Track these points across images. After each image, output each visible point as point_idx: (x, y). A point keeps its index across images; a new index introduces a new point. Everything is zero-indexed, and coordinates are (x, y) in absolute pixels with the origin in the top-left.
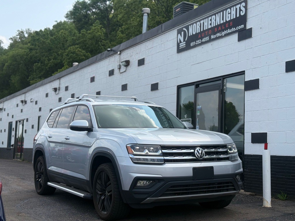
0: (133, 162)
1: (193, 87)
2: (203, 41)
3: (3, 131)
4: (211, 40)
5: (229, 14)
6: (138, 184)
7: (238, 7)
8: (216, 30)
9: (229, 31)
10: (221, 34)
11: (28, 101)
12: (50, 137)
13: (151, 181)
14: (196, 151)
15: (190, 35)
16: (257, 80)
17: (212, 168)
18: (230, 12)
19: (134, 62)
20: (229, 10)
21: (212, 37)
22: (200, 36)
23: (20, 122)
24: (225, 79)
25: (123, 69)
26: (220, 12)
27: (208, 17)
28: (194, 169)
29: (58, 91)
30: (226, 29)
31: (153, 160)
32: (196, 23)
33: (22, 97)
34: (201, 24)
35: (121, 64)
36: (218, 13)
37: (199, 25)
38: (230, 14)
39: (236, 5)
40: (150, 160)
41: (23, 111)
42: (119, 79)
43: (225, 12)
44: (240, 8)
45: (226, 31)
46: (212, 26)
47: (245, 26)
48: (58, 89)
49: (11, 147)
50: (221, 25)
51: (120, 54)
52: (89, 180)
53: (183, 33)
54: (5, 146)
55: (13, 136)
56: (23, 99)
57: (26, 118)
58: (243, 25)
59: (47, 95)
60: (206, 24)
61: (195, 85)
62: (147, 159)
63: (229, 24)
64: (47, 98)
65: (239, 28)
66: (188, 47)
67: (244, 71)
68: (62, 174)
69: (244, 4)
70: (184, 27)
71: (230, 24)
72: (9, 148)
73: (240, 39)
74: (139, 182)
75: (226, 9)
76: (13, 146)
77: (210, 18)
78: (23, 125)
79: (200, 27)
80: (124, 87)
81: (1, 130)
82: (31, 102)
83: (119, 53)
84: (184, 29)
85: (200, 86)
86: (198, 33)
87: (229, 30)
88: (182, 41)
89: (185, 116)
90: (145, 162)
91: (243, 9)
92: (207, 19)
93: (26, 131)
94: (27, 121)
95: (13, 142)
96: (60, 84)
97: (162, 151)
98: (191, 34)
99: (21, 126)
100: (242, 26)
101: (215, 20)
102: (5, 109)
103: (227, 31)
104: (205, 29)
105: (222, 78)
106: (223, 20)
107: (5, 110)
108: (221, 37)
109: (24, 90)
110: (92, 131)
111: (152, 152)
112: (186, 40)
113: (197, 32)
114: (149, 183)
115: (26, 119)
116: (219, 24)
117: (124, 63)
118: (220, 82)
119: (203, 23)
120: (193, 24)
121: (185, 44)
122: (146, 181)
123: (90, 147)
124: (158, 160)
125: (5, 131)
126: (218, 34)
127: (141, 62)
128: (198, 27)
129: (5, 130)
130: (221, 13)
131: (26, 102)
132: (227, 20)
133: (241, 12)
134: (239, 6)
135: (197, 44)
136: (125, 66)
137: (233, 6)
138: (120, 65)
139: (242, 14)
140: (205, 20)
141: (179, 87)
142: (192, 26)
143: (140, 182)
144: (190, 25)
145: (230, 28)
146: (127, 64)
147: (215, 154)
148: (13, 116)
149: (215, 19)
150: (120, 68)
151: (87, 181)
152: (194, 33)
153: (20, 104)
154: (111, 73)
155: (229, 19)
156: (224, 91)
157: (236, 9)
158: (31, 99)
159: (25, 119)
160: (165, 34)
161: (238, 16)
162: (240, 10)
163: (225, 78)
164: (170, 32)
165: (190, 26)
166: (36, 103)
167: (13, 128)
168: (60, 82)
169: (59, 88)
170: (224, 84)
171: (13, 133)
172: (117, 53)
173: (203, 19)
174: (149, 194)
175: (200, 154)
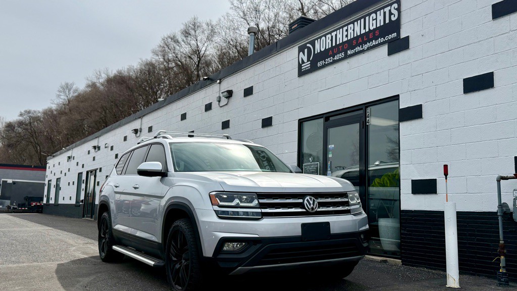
0: (218, 216)
1: (322, 121)
2: (335, 59)
3: (71, 183)
4: (347, 57)
5: (373, 20)
6: (225, 248)
7: (387, 10)
8: (354, 42)
9: (374, 43)
10: (362, 47)
11: (102, 147)
12: (116, 187)
13: (244, 244)
14: (306, 202)
15: (316, 52)
16: (420, 107)
17: (328, 224)
18: (375, 18)
19: (239, 93)
20: (374, 15)
21: (349, 52)
22: (331, 53)
23: (91, 172)
24: (369, 108)
25: (224, 101)
26: (360, 19)
27: (342, 27)
28: (304, 226)
29: (139, 132)
30: (370, 40)
31: (247, 213)
32: (325, 36)
33: (94, 143)
34: (332, 37)
35: (221, 95)
36: (357, 21)
37: (330, 39)
38: (376, 20)
39: (383, 8)
40: (242, 213)
41: (96, 159)
42: (218, 115)
43: (367, 18)
44: (390, 11)
45: (369, 43)
46: (349, 38)
47: (399, 34)
48: (139, 130)
49: (81, 203)
50: (361, 35)
51: (220, 83)
52: (160, 242)
53: (306, 50)
54: (73, 202)
55: (83, 190)
56: (96, 145)
57: (99, 167)
58: (396, 33)
59: (125, 139)
60: (340, 36)
61: (324, 117)
62: (238, 212)
63: (374, 34)
64: (126, 142)
65: (389, 38)
66: (314, 68)
67: (398, 95)
68: (130, 234)
69: (396, 5)
70: (308, 43)
71: (376, 33)
72: (78, 204)
73: (390, 53)
74: (226, 245)
75: (369, 15)
76: (82, 201)
77: (345, 28)
78: (95, 176)
79: (332, 40)
80: (226, 125)
81: (69, 183)
82: (106, 147)
83: (218, 81)
84: (308, 45)
85: (331, 119)
86: (329, 48)
87: (374, 41)
88: (305, 60)
89: (310, 159)
90: (235, 217)
91: (396, 12)
92: (341, 30)
93: (98, 182)
94: (100, 171)
95: (82, 197)
96: (141, 124)
97: (258, 201)
98: (319, 51)
99: (93, 177)
100: (394, 34)
101: (354, 30)
102: (74, 157)
103: (371, 43)
104: (338, 43)
105: (363, 107)
106: (365, 28)
107: (74, 159)
108: (363, 51)
109: (96, 134)
110: (167, 176)
111: (245, 202)
112: (311, 59)
113: (327, 48)
114: (241, 246)
115: (99, 169)
116: (359, 34)
117: (226, 93)
118: (361, 112)
119: (336, 35)
120: (320, 38)
121: (309, 65)
122: (236, 244)
123: (162, 197)
124: (253, 213)
125: (73, 184)
126: (358, 48)
127: (248, 92)
128: (329, 41)
129: (73, 182)
130: (362, 20)
131: (99, 148)
132: (372, 28)
133: (392, 16)
134: (389, 8)
135: (326, 63)
136: (227, 98)
137: (380, 10)
138: (220, 98)
139: (393, 19)
140: (338, 31)
141: (301, 122)
142: (319, 40)
143: (228, 245)
144: (317, 39)
145: (376, 39)
146: (229, 94)
147: (332, 206)
148: (83, 165)
149: (352, 29)
150: (219, 101)
151: (159, 243)
152: (322, 50)
153: (92, 151)
154: (208, 107)
155: (375, 27)
156: (367, 124)
157: (385, 13)
158: (106, 144)
159: (97, 169)
160: (281, 54)
161: (387, 21)
162: (391, 14)
163: (367, 107)
164: (288, 51)
165: (316, 41)
166: (112, 148)
167: (84, 180)
168: (141, 122)
169: (141, 129)
170: (367, 114)
171: (83, 186)
172: (216, 82)
173: (336, 30)
174: (241, 262)
175: (312, 205)
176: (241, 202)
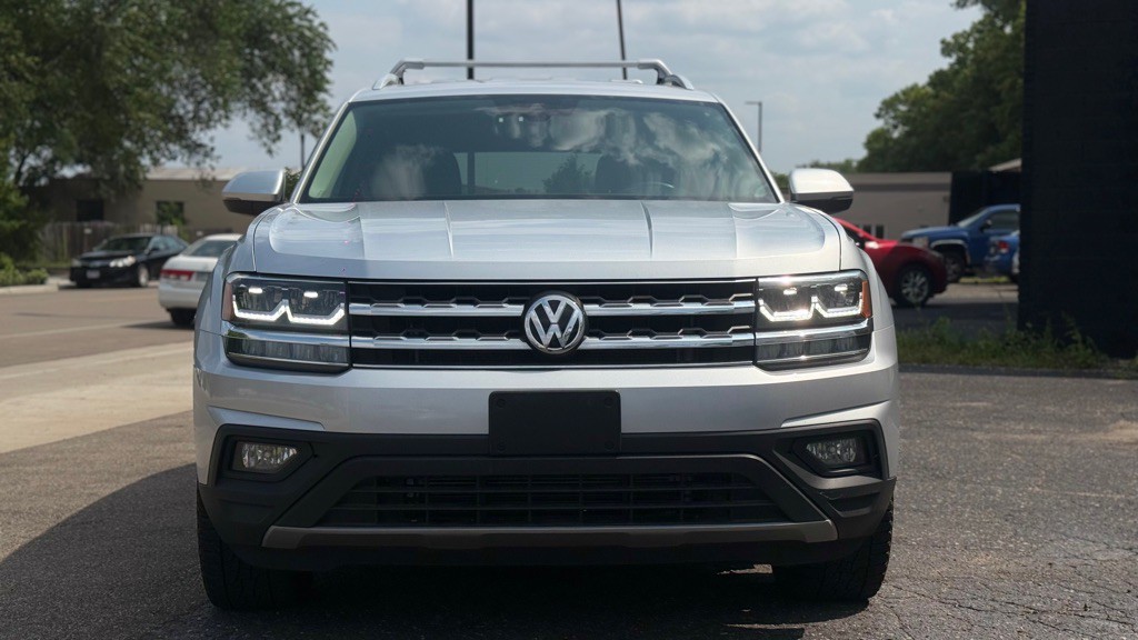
0: (231, 358)
13: (292, 451)
14: (532, 314)
17: (610, 399)
28: (499, 399)
97: (348, 309)
111: (308, 313)
175: (554, 329)
176: (295, 311)
